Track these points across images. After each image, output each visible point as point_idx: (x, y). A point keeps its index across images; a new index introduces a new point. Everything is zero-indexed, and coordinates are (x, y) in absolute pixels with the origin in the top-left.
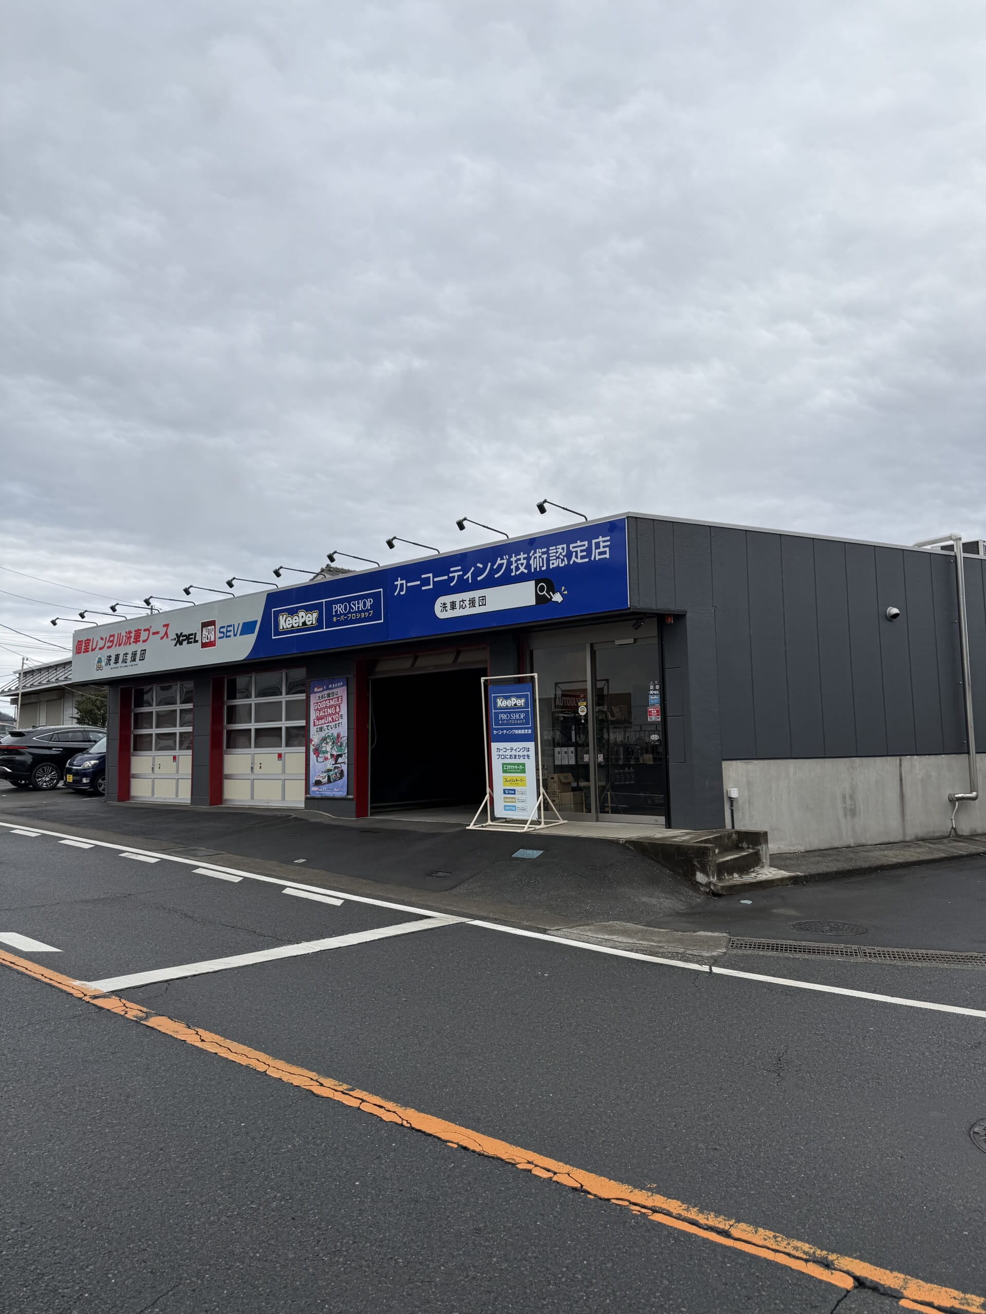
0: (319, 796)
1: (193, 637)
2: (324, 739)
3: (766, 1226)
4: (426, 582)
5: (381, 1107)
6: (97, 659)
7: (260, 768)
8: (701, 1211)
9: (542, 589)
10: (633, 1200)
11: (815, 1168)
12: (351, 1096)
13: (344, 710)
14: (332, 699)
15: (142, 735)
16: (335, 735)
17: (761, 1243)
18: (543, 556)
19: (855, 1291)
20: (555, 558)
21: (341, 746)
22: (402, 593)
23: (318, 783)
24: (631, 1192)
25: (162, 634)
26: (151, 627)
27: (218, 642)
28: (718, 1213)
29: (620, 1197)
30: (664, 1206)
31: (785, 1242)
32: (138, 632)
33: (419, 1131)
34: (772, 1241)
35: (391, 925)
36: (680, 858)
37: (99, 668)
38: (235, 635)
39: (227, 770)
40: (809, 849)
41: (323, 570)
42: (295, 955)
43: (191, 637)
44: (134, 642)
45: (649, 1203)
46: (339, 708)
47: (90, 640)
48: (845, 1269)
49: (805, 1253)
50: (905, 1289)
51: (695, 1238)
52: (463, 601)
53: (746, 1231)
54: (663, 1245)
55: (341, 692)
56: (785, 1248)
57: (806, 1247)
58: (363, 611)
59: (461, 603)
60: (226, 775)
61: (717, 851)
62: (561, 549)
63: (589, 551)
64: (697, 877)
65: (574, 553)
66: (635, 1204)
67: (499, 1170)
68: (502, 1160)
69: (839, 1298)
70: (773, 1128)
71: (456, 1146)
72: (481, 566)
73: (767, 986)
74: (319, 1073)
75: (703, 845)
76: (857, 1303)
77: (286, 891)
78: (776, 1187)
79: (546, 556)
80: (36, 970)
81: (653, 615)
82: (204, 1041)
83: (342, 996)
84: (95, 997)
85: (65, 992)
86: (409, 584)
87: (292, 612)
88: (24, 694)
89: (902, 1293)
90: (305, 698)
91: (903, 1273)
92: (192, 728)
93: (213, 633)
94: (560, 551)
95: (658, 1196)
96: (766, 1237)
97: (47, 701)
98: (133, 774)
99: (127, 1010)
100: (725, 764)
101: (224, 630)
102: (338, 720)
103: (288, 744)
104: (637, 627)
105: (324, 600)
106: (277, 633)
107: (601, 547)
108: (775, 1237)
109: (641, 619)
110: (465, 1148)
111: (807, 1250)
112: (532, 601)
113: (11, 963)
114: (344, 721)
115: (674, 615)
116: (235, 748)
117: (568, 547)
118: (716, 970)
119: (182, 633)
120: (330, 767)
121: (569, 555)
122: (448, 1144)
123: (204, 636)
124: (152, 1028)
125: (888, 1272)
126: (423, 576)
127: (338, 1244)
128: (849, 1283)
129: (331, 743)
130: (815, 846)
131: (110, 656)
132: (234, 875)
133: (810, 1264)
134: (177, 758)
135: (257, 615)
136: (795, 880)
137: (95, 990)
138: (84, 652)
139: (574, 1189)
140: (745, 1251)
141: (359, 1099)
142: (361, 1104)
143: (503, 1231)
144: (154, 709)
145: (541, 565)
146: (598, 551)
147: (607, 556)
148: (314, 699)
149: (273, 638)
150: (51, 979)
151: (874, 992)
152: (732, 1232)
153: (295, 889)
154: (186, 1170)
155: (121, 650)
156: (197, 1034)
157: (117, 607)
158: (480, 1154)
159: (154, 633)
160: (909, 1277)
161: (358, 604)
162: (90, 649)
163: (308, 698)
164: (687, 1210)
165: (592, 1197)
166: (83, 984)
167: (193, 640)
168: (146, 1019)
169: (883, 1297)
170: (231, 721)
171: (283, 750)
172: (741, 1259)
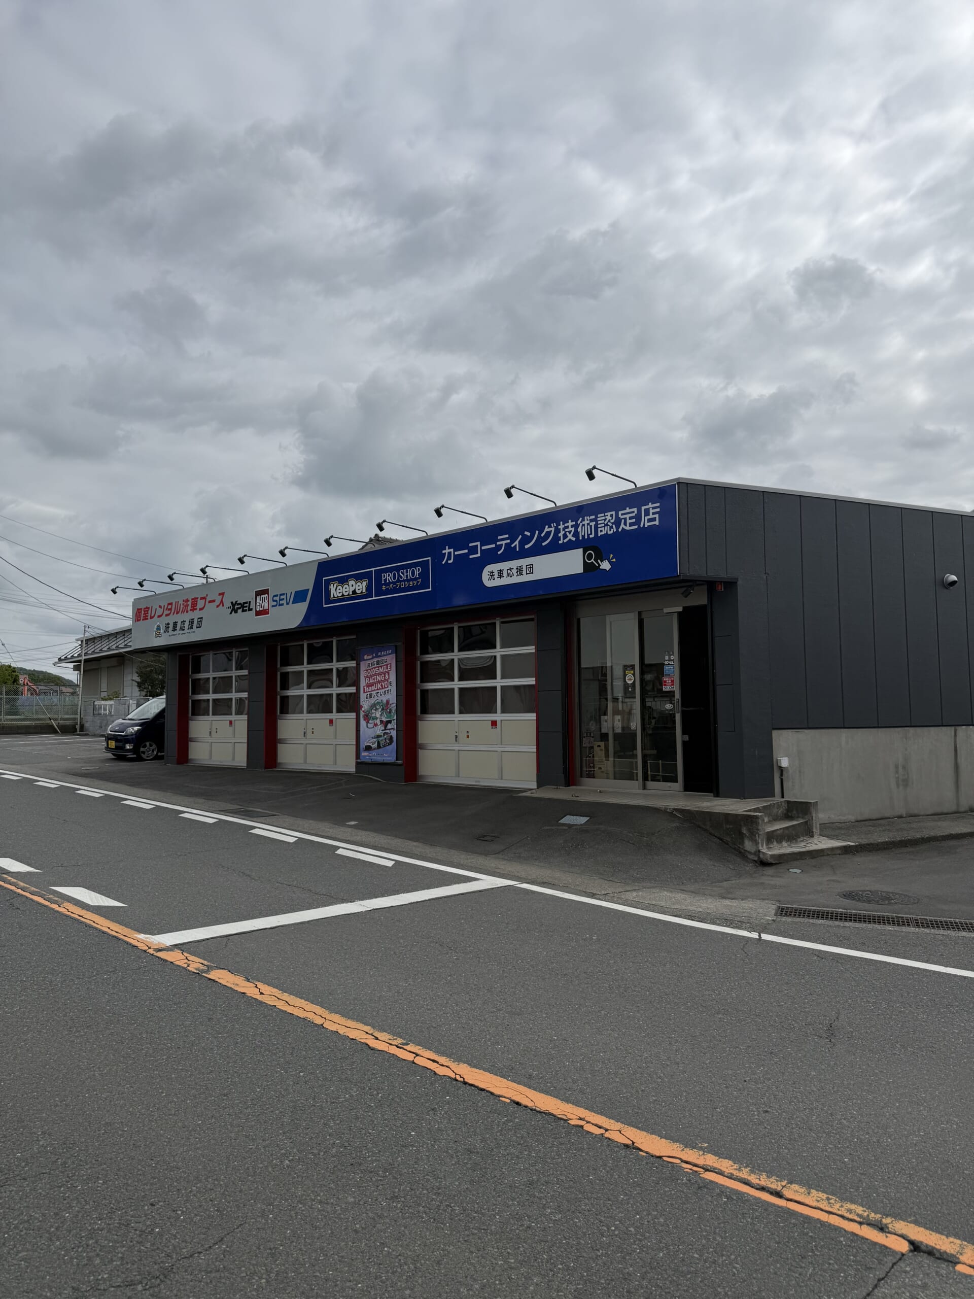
0: (370, 761)
1: (248, 605)
2: (374, 706)
3: (819, 1188)
4: (474, 550)
5: (434, 1061)
6: (156, 627)
7: (313, 733)
8: (752, 1172)
9: (590, 557)
10: (684, 1159)
11: (868, 1133)
12: (406, 1050)
13: (393, 678)
14: (381, 667)
15: (200, 700)
16: (385, 701)
17: (814, 1204)
18: (591, 524)
19: (911, 1254)
20: (603, 525)
21: (390, 712)
22: (449, 562)
23: (368, 748)
24: (683, 1150)
25: (217, 602)
26: (207, 595)
27: (271, 610)
28: (770, 1174)
29: (671, 1155)
30: (715, 1165)
31: (839, 1204)
32: (195, 600)
33: (472, 1085)
34: (825, 1203)
35: (441, 887)
36: (728, 826)
37: (158, 635)
38: (288, 604)
39: (280, 736)
40: (860, 818)
41: (371, 540)
42: (349, 913)
43: (245, 605)
44: (191, 610)
45: (700, 1162)
46: (389, 675)
47: (149, 608)
48: (900, 1232)
49: (858, 1215)
50: (961, 1254)
51: (747, 1197)
52: (510, 569)
53: (798, 1192)
54: (715, 1203)
55: (390, 659)
56: (839, 1210)
57: (860, 1210)
58: (411, 580)
59: (509, 571)
60: (280, 739)
61: (766, 820)
62: (609, 516)
63: (638, 518)
64: (745, 845)
65: (623, 521)
66: (687, 1162)
67: (551, 1126)
68: (554, 1116)
69: (894, 1261)
70: (825, 1092)
71: (508, 1101)
72: (528, 533)
73: (817, 953)
74: (374, 1027)
75: (752, 814)
76: (912, 1266)
77: (339, 852)
78: (829, 1150)
79: (594, 523)
80: (103, 924)
81: (702, 583)
82: (263, 994)
83: (395, 953)
84: (160, 950)
85: (130, 944)
86: (456, 553)
87: (343, 581)
88: (86, 661)
89: (958, 1258)
90: (355, 665)
91: (959, 1238)
92: (247, 693)
93: (266, 601)
94: (609, 518)
95: (710, 1155)
96: (819, 1199)
97: (108, 668)
98: (192, 738)
99: (189, 962)
100: (775, 733)
101: (277, 598)
102: (388, 687)
103: (339, 711)
104: (686, 594)
105: (373, 569)
106: (328, 601)
107: (651, 513)
108: (828, 1199)
109: (690, 586)
110: (518, 1104)
111: (860, 1212)
112: (581, 570)
113: (79, 916)
114: (393, 688)
115: (724, 582)
116: (288, 713)
117: (617, 515)
118: (765, 937)
119: (236, 601)
120: (379, 732)
121: (618, 522)
122: (501, 1098)
123: (258, 604)
124: (214, 980)
125: (944, 1237)
126: (470, 545)
127: (397, 1190)
128: (904, 1247)
129: (380, 710)
130: (866, 816)
131: (168, 624)
132: (289, 836)
133: (864, 1227)
134: (233, 722)
135: (308, 584)
136: (846, 850)
137: (159, 943)
138: (143, 620)
139: (626, 1146)
140: (797, 1212)
141: (413, 1053)
142: (415, 1058)
143: (557, 1184)
144: (211, 675)
145: (589, 533)
146: (647, 518)
147: (657, 523)
148: (363, 666)
149: (324, 606)
150: (117, 932)
151: (927, 962)
152: (784, 1193)
153: (346, 850)
154: (248, 1115)
155: (179, 618)
156: (256, 987)
157: (174, 576)
158: (532, 1110)
159: (210, 602)
160: (966, 1243)
161: (407, 572)
162: (149, 617)
163: (358, 665)
164: (739, 1170)
165: (644, 1154)
166: (146, 938)
167: (247, 608)
168: (207, 971)
169: (939, 1261)
170: (285, 686)
171: (334, 715)
172: (794, 1219)
